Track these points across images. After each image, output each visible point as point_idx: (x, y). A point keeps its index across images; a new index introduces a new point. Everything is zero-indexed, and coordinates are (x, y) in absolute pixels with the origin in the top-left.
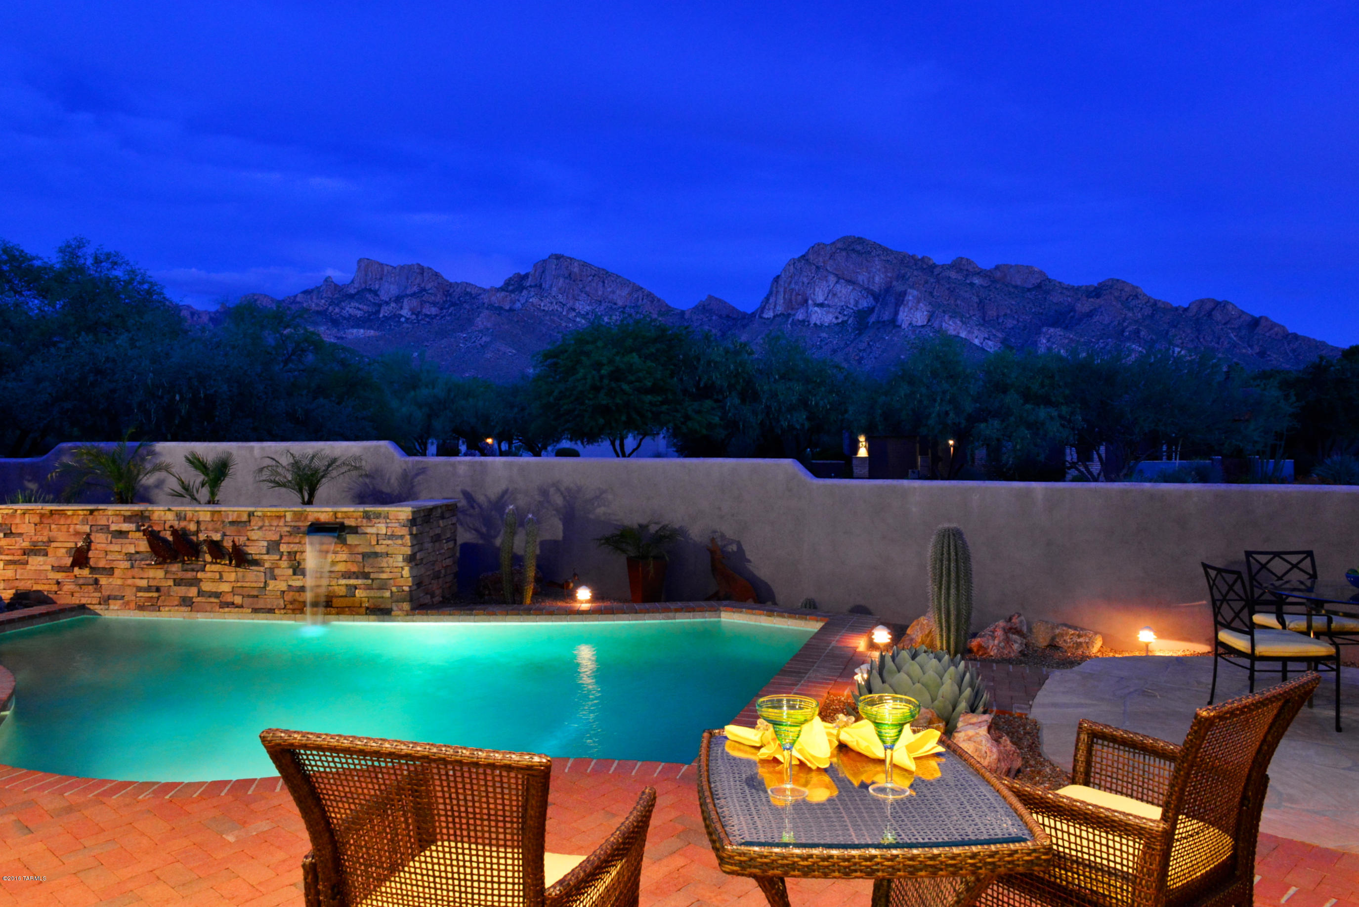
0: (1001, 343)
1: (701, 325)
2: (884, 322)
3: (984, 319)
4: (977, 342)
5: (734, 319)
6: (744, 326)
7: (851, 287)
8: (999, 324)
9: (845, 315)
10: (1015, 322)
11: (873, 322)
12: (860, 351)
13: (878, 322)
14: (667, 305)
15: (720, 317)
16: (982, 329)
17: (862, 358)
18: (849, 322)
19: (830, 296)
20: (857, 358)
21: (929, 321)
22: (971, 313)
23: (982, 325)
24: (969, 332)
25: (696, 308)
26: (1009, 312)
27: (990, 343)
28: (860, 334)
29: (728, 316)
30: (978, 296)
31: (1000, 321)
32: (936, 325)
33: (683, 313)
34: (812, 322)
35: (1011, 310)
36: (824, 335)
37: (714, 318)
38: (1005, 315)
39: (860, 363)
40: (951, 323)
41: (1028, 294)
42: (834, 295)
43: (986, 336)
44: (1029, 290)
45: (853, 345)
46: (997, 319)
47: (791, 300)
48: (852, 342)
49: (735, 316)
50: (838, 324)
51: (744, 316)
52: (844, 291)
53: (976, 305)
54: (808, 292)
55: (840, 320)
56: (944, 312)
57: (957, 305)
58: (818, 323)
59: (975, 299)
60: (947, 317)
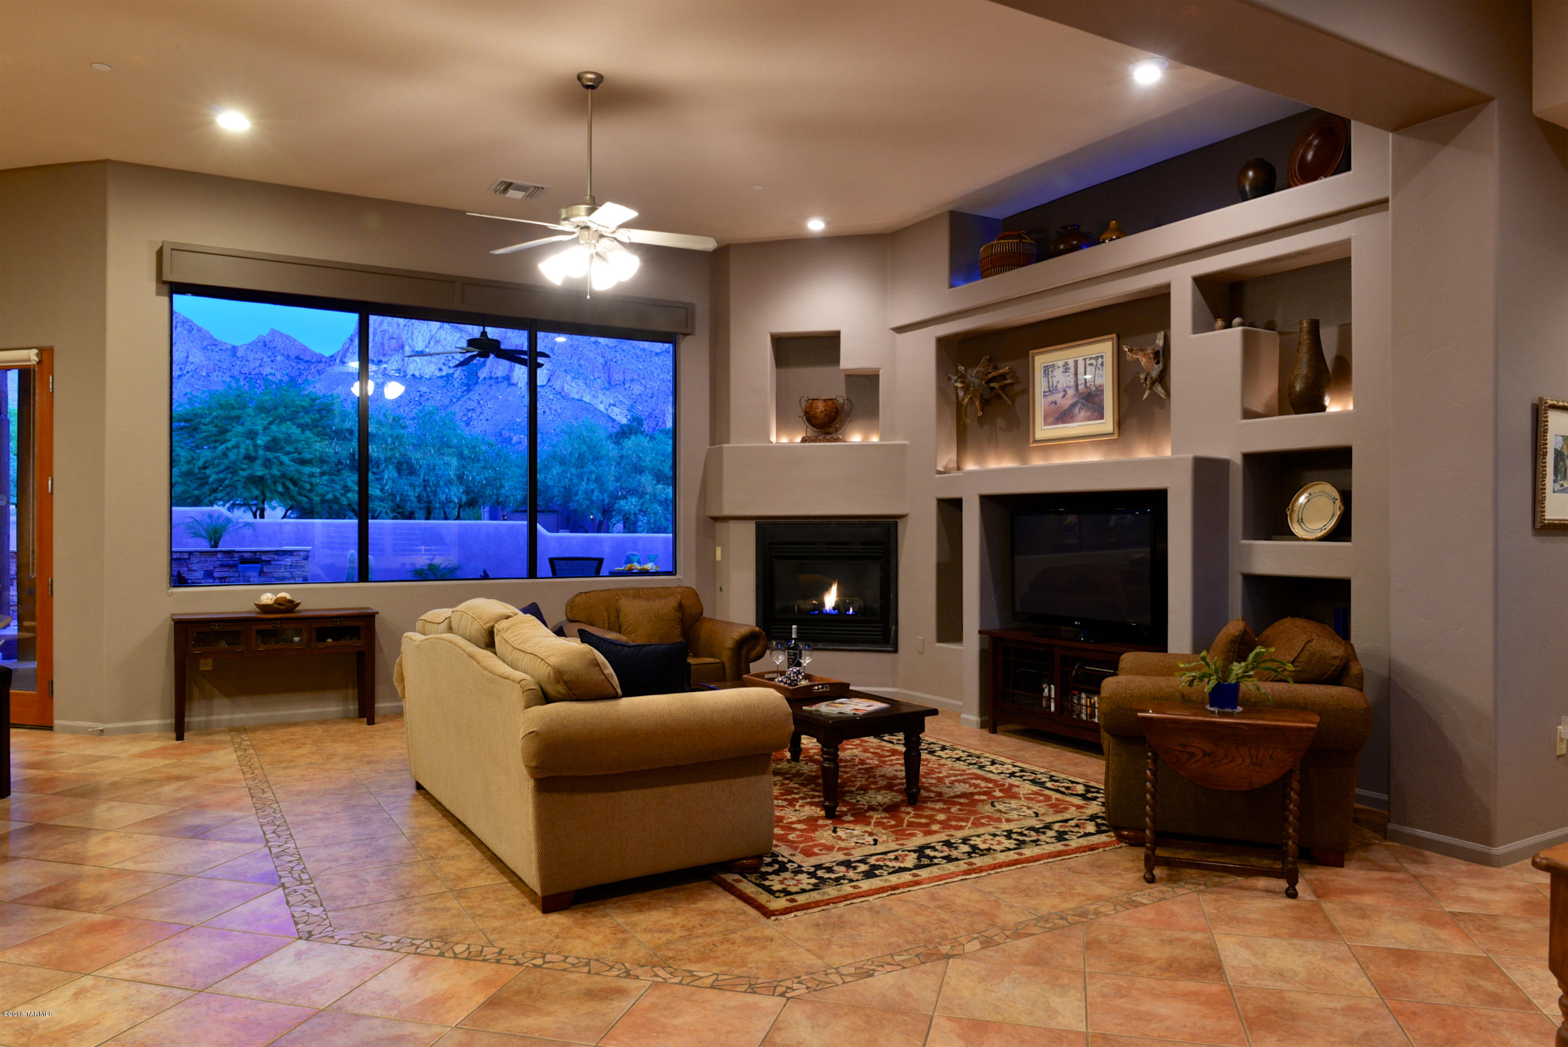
0: (628, 410)
1: (260, 366)
2: (497, 378)
3: (609, 383)
4: (601, 407)
5: (306, 362)
6: (320, 372)
7: (458, 335)
8: (625, 389)
9: (450, 367)
10: (643, 389)
11: (485, 378)
12: (469, 410)
13: (491, 378)
14: (212, 337)
15: (288, 357)
16: (608, 393)
17: (470, 419)
18: (455, 376)
19: (432, 343)
20: (465, 419)
21: (549, 380)
22: (596, 375)
23: (608, 389)
24: (594, 396)
25: (254, 344)
26: (636, 377)
27: (616, 410)
28: (469, 390)
29: (297, 358)
30: (603, 357)
31: (627, 386)
32: (557, 386)
33: (234, 349)
34: (410, 373)
35: (638, 375)
36: (424, 389)
37: (279, 358)
38: (632, 380)
39: (468, 424)
40: (573, 385)
41: (656, 358)
42: (438, 342)
43: (612, 402)
44: (657, 354)
45: (460, 403)
46: (624, 383)
47: (382, 344)
48: (458, 400)
49: (307, 358)
50: (442, 377)
51: (320, 359)
52: (449, 338)
53: (601, 367)
54: (404, 338)
55: (444, 373)
56: (566, 371)
57: (580, 366)
58: (417, 374)
59: (601, 360)
60: (569, 378)
